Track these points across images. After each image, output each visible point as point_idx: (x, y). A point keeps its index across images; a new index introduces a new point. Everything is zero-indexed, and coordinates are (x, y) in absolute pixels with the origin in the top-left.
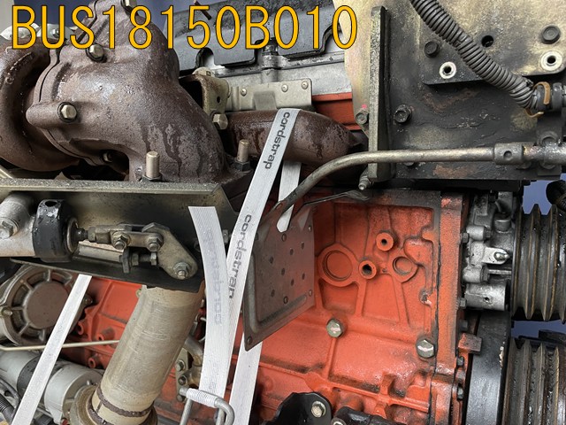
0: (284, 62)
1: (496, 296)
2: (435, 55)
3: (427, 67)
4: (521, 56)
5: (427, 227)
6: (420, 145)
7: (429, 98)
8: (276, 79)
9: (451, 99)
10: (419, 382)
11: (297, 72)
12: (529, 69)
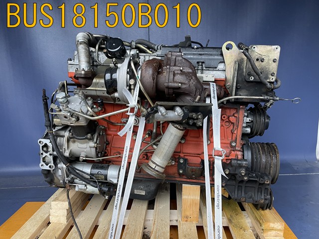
0: (204, 68)
1: (249, 130)
2: (250, 75)
3: (247, 77)
4: (267, 78)
5: (235, 113)
6: (241, 94)
7: (245, 83)
8: (202, 73)
9: (250, 84)
10: (233, 152)
11: (208, 71)
12: (268, 80)
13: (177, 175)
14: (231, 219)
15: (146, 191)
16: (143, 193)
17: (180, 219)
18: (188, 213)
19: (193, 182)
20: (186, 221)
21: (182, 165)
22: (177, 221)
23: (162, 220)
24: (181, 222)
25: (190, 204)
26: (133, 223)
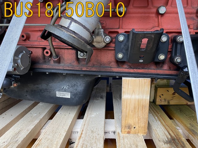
13: (114, 64)
14: (193, 128)
15: (71, 92)
16: (68, 96)
17: (118, 130)
18: (131, 122)
19: (138, 73)
20: (129, 133)
21: (122, 46)
22: (114, 132)
23: (92, 132)
24: (121, 135)
25: (135, 108)
26: (49, 137)
